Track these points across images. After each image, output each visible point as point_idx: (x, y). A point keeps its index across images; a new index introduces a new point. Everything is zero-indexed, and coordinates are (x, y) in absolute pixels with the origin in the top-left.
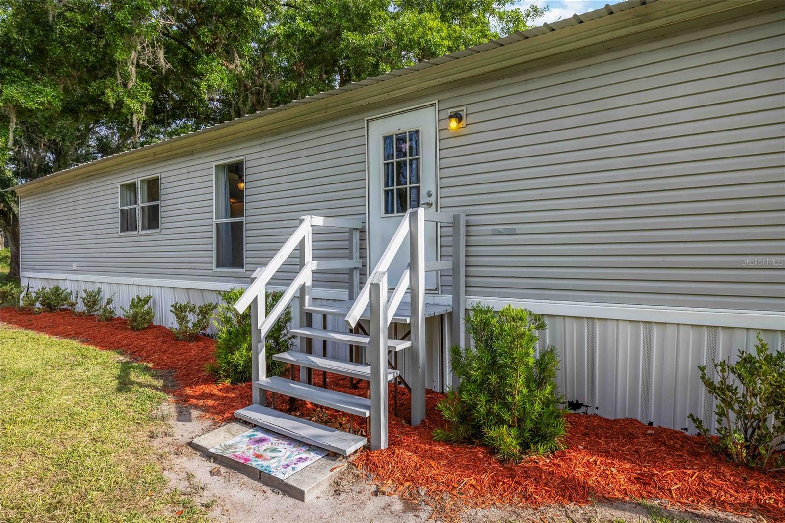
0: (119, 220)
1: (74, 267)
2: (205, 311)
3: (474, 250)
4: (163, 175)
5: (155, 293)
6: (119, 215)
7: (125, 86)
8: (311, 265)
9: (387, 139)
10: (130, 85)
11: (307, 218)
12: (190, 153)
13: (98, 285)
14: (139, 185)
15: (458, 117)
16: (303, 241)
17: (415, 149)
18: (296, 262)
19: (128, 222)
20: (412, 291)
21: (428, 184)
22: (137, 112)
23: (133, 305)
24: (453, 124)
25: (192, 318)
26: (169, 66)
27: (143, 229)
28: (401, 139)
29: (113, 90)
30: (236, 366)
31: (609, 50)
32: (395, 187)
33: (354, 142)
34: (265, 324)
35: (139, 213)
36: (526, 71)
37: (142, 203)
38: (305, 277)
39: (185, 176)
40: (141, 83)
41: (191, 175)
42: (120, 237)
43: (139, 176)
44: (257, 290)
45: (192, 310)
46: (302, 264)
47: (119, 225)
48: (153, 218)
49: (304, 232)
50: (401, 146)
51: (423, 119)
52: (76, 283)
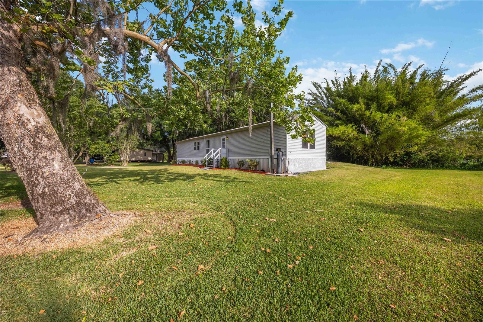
1: (186, 157)
3: (229, 152)
4: (200, 141)
5: (198, 160)
8: (213, 154)
12: (202, 138)
13: (190, 159)
14: (197, 143)
16: (212, 151)
19: (195, 149)
21: (225, 145)
23: (196, 161)
24: (228, 138)
27: (197, 150)
33: (220, 139)
34: (207, 159)
36: (232, 133)
37: (197, 146)
39: (203, 142)
42: (194, 151)
43: (197, 141)
44: (206, 156)
48: (198, 148)
50: (224, 140)
51: (225, 137)
52: (187, 159)
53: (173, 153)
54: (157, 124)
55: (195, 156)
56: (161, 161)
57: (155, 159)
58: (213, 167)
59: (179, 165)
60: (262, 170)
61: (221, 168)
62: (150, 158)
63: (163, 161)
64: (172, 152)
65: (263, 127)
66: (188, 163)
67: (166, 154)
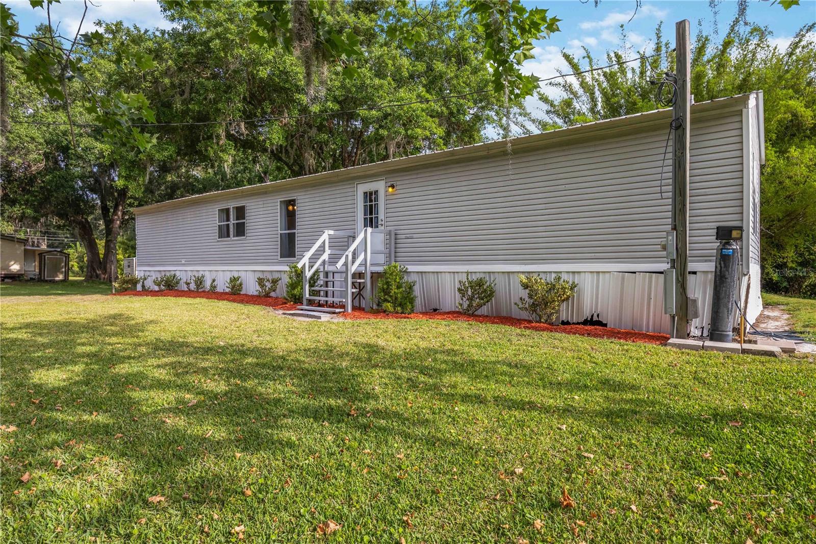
0: (217, 231)
1: (183, 262)
2: (275, 282)
3: (399, 245)
4: (248, 205)
5: (242, 275)
6: (217, 228)
7: (218, 144)
8: (328, 251)
9: (365, 193)
10: (221, 142)
11: (326, 231)
12: (265, 193)
13: (202, 273)
14: (231, 210)
15: (393, 186)
16: (324, 241)
17: (376, 199)
18: (322, 249)
19: (224, 232)
20: (365, 259)
21: (381, 216)
22: (227, 161)
23: (231, 281)
24: (390, 190)
25: (268, 285)
26: (247, 132)
27: (234, 236)
28: (371, 194)
29: (212, 148)
30: (295, 296)
31: (443, 165)
32: (368, 216)
33: (350, 194)
34: (308, 274)
35: (231, 227)
36: (418, 169)
37: (233, 221)
38: (325, 256)
39: (261, 206)
40: (228, 142)
41: (265, 205)
42: (218, 241)
43: (232, 205)
44: (305, 260)
45: (268, 280)
46: (324, 251)
47: (217, 234)
48: (240, 230)
49: (325, 237)
50: (371, 197)
51: (379, 186)
52: (184, 273)
53: (107, 247)
54: (47, 142)
55: (224, 261)
56: (61, 277)
57: (33, 268)
58: (343, 306)
59: (146, 292)
60: (586, 322)
61: (385, 313)
62: (15, 267)
63: (66, 275)
64: (101, 244)
65: (603, 138)
66: (193, 286)
67: (77, 252)
